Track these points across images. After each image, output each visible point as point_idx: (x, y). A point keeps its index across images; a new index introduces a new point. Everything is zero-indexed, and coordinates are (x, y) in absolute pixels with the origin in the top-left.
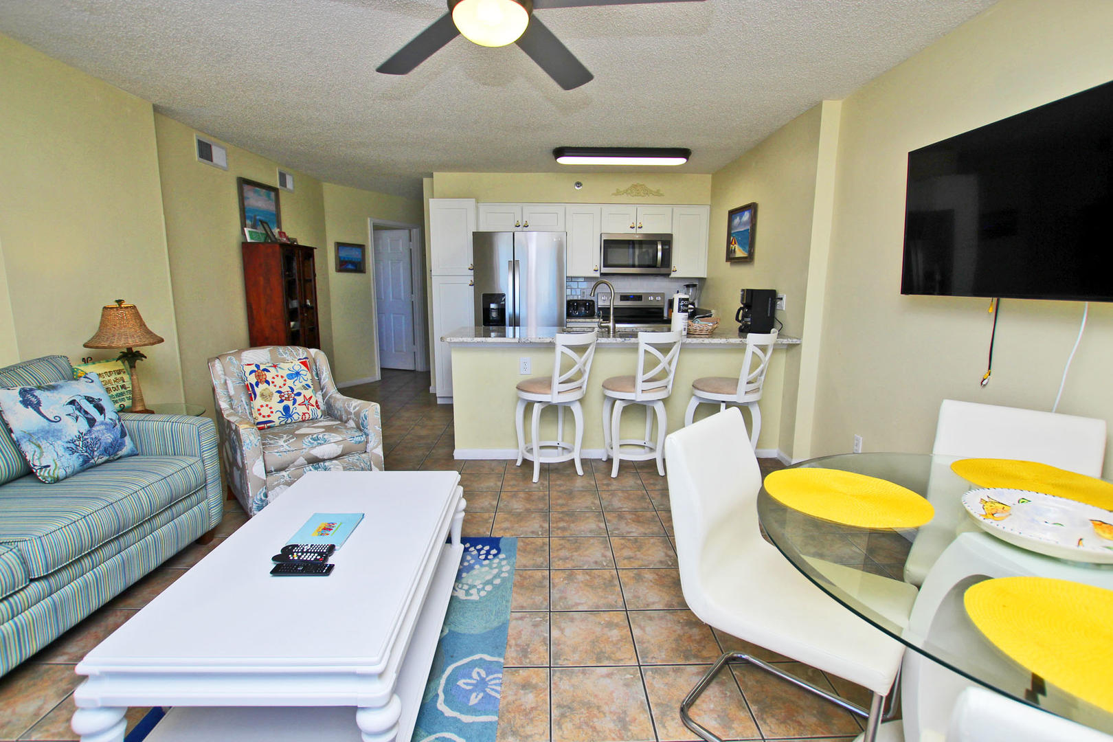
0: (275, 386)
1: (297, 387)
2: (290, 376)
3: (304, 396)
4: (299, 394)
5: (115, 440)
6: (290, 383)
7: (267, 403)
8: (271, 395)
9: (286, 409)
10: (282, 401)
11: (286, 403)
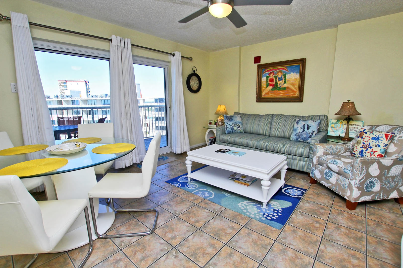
0: (364, 140)
1: (373, 144)
2: (373, 138)
3: (373, 149)
4: (371, 148)
5: (306, 137)
6: (371, 141)
7: (357, 146)
8: (360, 143)
9: (362, 151)
10: (362, 147)
11: (363, 149)
